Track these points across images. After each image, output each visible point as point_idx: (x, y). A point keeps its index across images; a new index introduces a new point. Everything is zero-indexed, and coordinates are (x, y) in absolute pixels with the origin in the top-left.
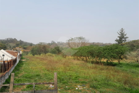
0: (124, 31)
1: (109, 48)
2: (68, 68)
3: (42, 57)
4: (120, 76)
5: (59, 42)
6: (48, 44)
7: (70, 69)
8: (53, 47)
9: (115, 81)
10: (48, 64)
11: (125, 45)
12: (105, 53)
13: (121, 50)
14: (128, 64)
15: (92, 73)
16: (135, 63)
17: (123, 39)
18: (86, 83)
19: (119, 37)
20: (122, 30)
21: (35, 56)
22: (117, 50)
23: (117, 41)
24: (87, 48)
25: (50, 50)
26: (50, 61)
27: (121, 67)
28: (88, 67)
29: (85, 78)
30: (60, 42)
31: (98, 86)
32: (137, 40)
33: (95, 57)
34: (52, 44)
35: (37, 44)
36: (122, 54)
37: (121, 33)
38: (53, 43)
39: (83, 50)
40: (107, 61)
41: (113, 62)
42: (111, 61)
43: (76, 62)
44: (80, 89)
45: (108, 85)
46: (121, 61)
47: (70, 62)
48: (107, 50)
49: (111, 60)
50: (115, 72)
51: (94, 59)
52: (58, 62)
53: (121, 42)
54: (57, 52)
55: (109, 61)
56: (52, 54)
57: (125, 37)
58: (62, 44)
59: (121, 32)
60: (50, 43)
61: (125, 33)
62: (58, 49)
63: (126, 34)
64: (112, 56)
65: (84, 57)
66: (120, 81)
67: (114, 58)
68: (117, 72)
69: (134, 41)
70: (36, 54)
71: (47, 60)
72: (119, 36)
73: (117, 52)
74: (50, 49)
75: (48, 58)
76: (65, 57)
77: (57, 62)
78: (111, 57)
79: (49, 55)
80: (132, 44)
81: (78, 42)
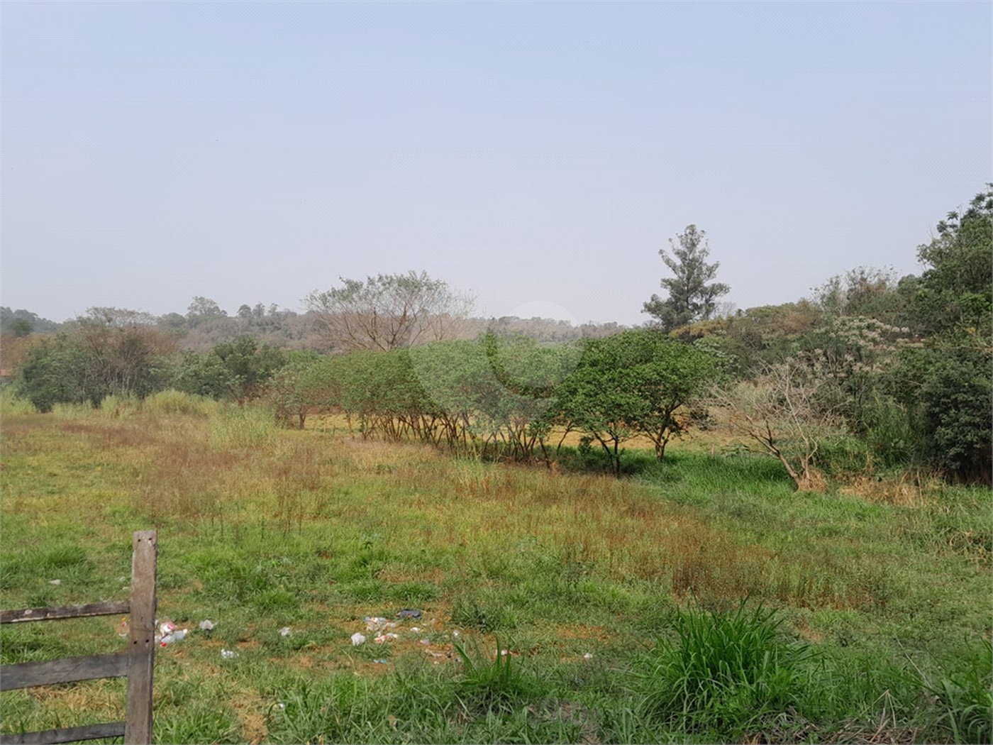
0: (700, 247)
1: (597, 355)
2: (309, 501)
3: (117, 425)
4: (658, 538)
5: (253, 307)
6: (160, 321)
7: (321, 506)
8: (203, 346)
9: (623, 571)
10: (160, 475)
11: (709, 337)
12: (574, 392)
13: (674, 371)
14: (712, 463)
15: (476, 528)
16: (756, 457)
17: (698, 301)
18: (429, 596)
19: (667, 283)
20: (691, 239)
21: (59, 412)
22: (647, 370)
23: (654, 308)
24: (457, 355)
25: (176, 364)
26: (179, 452)
27: (669, 478)
28: (459, 489)
29: (430, 565)
30: (259, 310)
31: (509, 609)
32: (778, 304)
33: (505, 417)
34: (194, 322)
35: (71, 324)
36: (679, 394)
37: (682, 255)
38: (206, 316)
39: (428, 369)
40: (586, 440)
41: (620, 447)
42: (611, 445)
43: (377, 452)
44: (380, 638)
45: (571, 600)
46: (673, 445)
47: (329, 453)
48: (587, 368)
49: (607, 437)
50: (632, 511)
51: (504, 428)
52: (236, 458)
53: (685, 321)
54: (235, 381)
55: (595, 444)
56: (196, 397)
57: (707, 284)
58: (278, 322)
59: (682, 248)
60: (184, 312)
61: (709, 261)
62: (245, 364)
63: (717, 265)
64: (619, 406)
65: (434, 416)
66: (650, 575)
67: (628, 421)
68: (642, 513)
69: (763, 315)
70: (65, 399)
71: (152, 441)
72: (673, 276)
73: (649, 382)
74: (179, 359)
75: (158, 427)
76: (296, 418)
77: (228, 460)
78: (606, 414)
79: (168, 408)
80: (748, 334)
81: (399, 313)
